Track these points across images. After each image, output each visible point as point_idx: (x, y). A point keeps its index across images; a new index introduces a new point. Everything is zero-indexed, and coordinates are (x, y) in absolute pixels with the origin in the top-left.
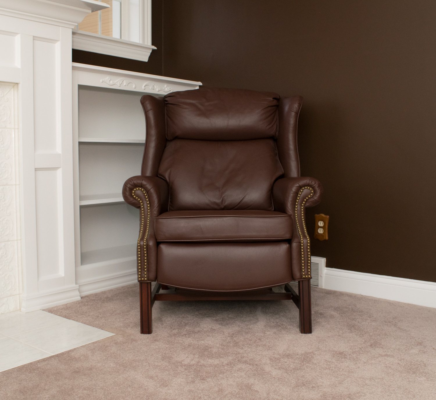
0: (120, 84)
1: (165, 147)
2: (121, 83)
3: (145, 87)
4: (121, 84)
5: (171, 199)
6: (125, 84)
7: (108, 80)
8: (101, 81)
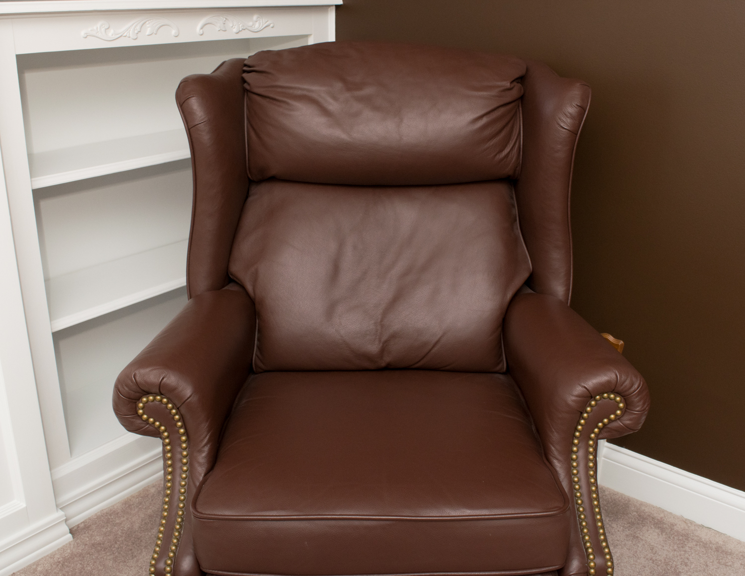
0: (136, 32)
1: (247, 197)
2: (139, 30)
3: (202, 28)
4: (140, 32)
5: (259, 340)
6: (148, 32)
7: (103, 30)
8: (83, 33)
